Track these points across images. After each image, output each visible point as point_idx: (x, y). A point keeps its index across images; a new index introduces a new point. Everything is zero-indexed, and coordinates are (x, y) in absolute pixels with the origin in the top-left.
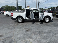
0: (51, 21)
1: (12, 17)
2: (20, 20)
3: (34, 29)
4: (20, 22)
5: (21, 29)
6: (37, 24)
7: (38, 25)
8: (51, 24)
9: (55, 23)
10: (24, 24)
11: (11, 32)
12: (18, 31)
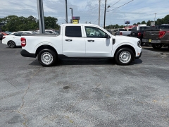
0: (135, 60)
1: (23, 48)
2: (47, 59)
3: (84, 84)
4: (47, 64)
5: (48, 85)
6: (95, 70)
7: (99, 71)
8: (136, 69)
9: (146, 66)
10: (59, 69)
11: (18, 93)
12: (38, 91)
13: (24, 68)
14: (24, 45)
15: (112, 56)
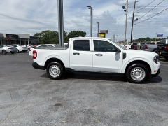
0: (150, 78)
1: (34, 60)
2: (55, 72)
4: (54, 76)
5: (43, 99)
8: (149, 89)
9: (164, 86)
10: (64, 83)
11: (10, 106)
13: (32, 80)
14: (35, 58)
15: (123, 72)
